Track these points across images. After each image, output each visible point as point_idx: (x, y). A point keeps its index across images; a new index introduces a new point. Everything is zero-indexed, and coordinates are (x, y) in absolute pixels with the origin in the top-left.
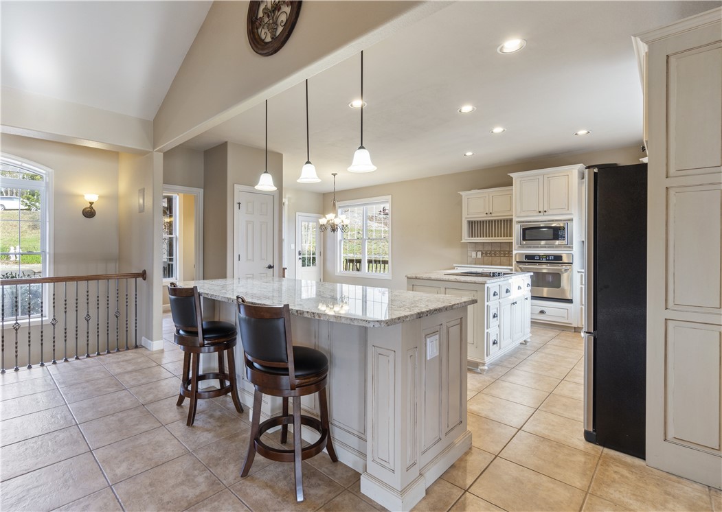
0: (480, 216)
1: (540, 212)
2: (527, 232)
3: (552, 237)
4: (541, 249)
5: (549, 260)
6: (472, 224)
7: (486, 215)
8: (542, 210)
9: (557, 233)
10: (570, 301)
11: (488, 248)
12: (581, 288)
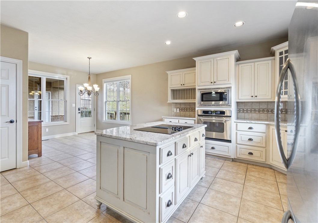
0: (178, 87)
1: (212, 83)
2: (204, 96)
3: (219, 99)
4: (212, 107)
5: (217, 114)
6: (174, 91)
7: (181, 86)
8: (213, 82)
9: (222, 96)
10: (230, 141)
11: (183, 106)
12: (237, 133)
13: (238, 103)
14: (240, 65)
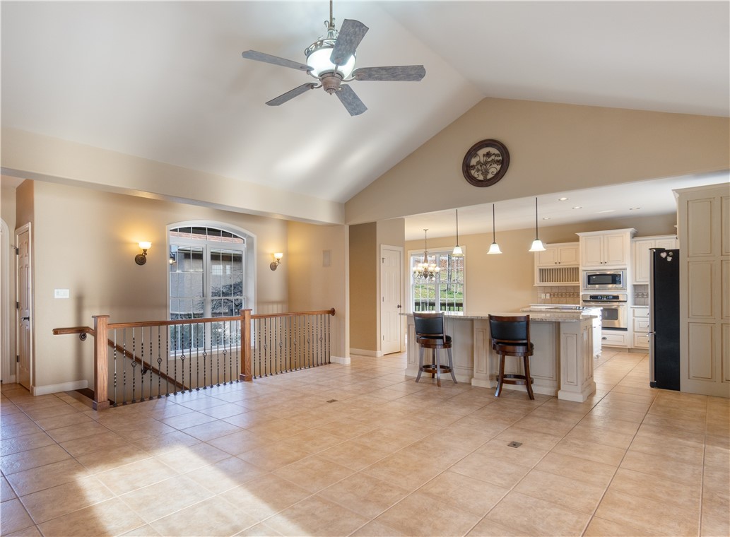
0: (550, 265)
1: (602, 263)
2: (591, 278)
3: (610, 282)
5: (609, 299)
7: (555, 264)
9: (615, 279)
10: (625, 329)
12: (634, 320)
13: (635, 286)
14: (637, 242)
